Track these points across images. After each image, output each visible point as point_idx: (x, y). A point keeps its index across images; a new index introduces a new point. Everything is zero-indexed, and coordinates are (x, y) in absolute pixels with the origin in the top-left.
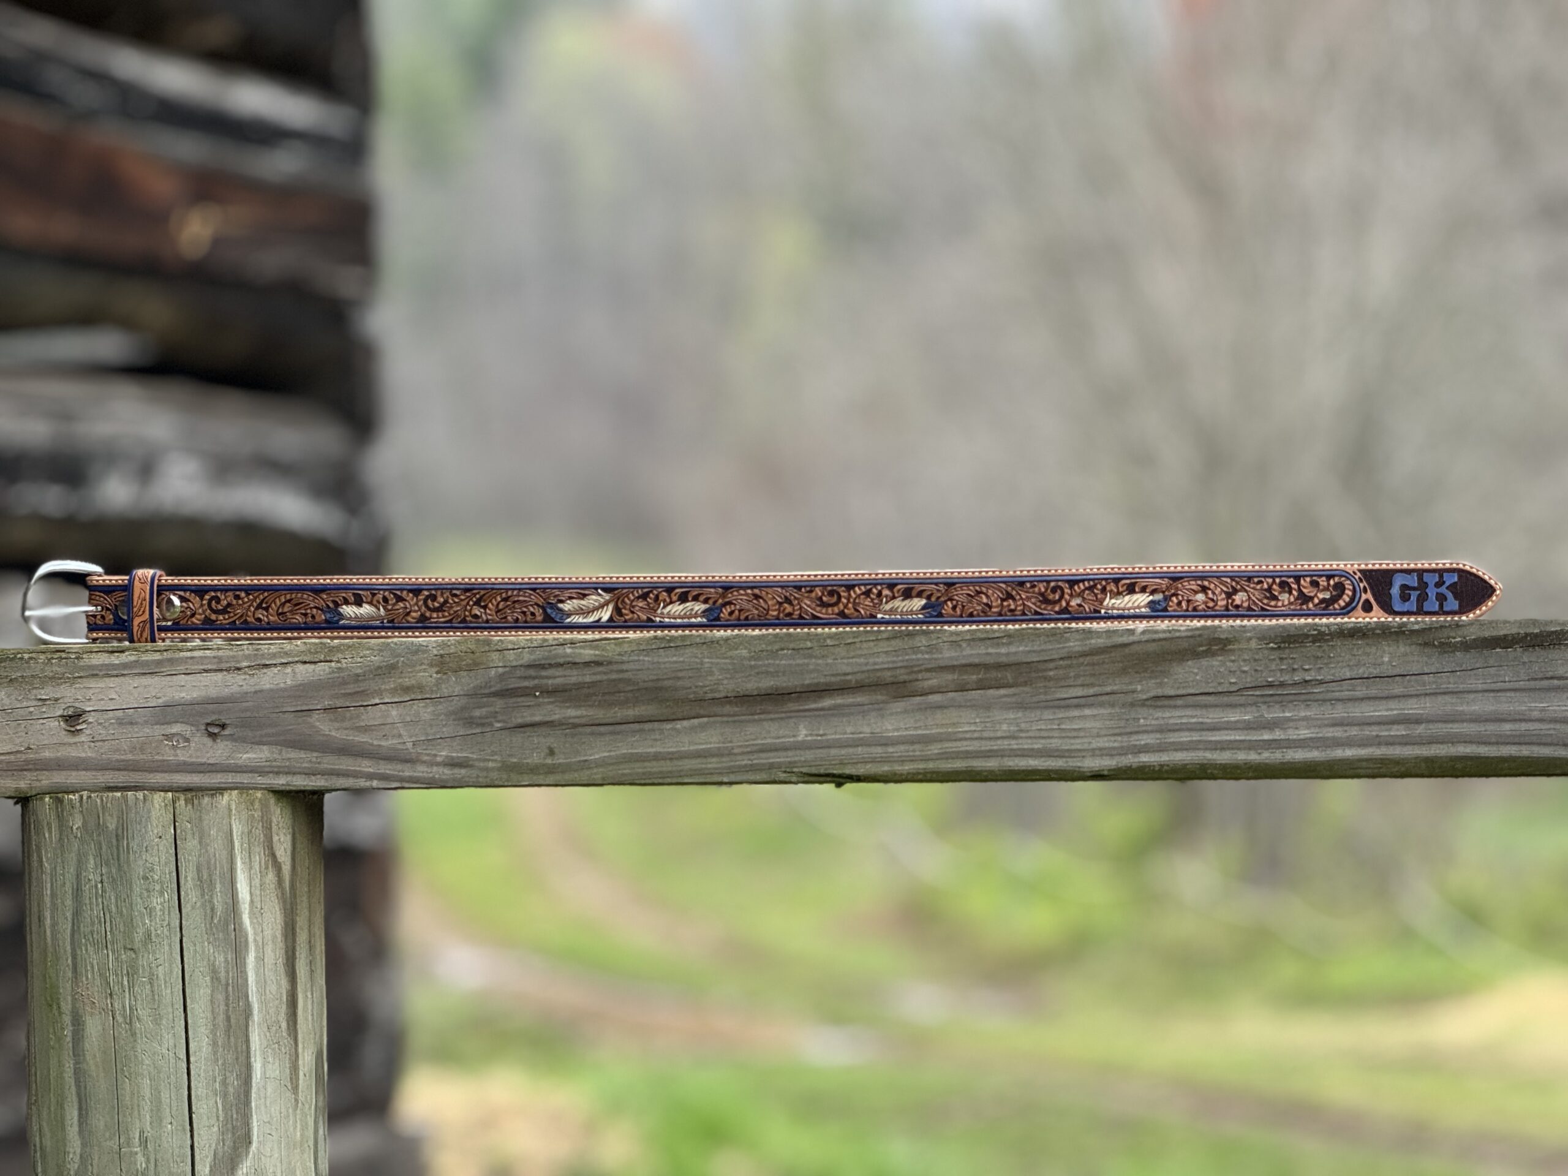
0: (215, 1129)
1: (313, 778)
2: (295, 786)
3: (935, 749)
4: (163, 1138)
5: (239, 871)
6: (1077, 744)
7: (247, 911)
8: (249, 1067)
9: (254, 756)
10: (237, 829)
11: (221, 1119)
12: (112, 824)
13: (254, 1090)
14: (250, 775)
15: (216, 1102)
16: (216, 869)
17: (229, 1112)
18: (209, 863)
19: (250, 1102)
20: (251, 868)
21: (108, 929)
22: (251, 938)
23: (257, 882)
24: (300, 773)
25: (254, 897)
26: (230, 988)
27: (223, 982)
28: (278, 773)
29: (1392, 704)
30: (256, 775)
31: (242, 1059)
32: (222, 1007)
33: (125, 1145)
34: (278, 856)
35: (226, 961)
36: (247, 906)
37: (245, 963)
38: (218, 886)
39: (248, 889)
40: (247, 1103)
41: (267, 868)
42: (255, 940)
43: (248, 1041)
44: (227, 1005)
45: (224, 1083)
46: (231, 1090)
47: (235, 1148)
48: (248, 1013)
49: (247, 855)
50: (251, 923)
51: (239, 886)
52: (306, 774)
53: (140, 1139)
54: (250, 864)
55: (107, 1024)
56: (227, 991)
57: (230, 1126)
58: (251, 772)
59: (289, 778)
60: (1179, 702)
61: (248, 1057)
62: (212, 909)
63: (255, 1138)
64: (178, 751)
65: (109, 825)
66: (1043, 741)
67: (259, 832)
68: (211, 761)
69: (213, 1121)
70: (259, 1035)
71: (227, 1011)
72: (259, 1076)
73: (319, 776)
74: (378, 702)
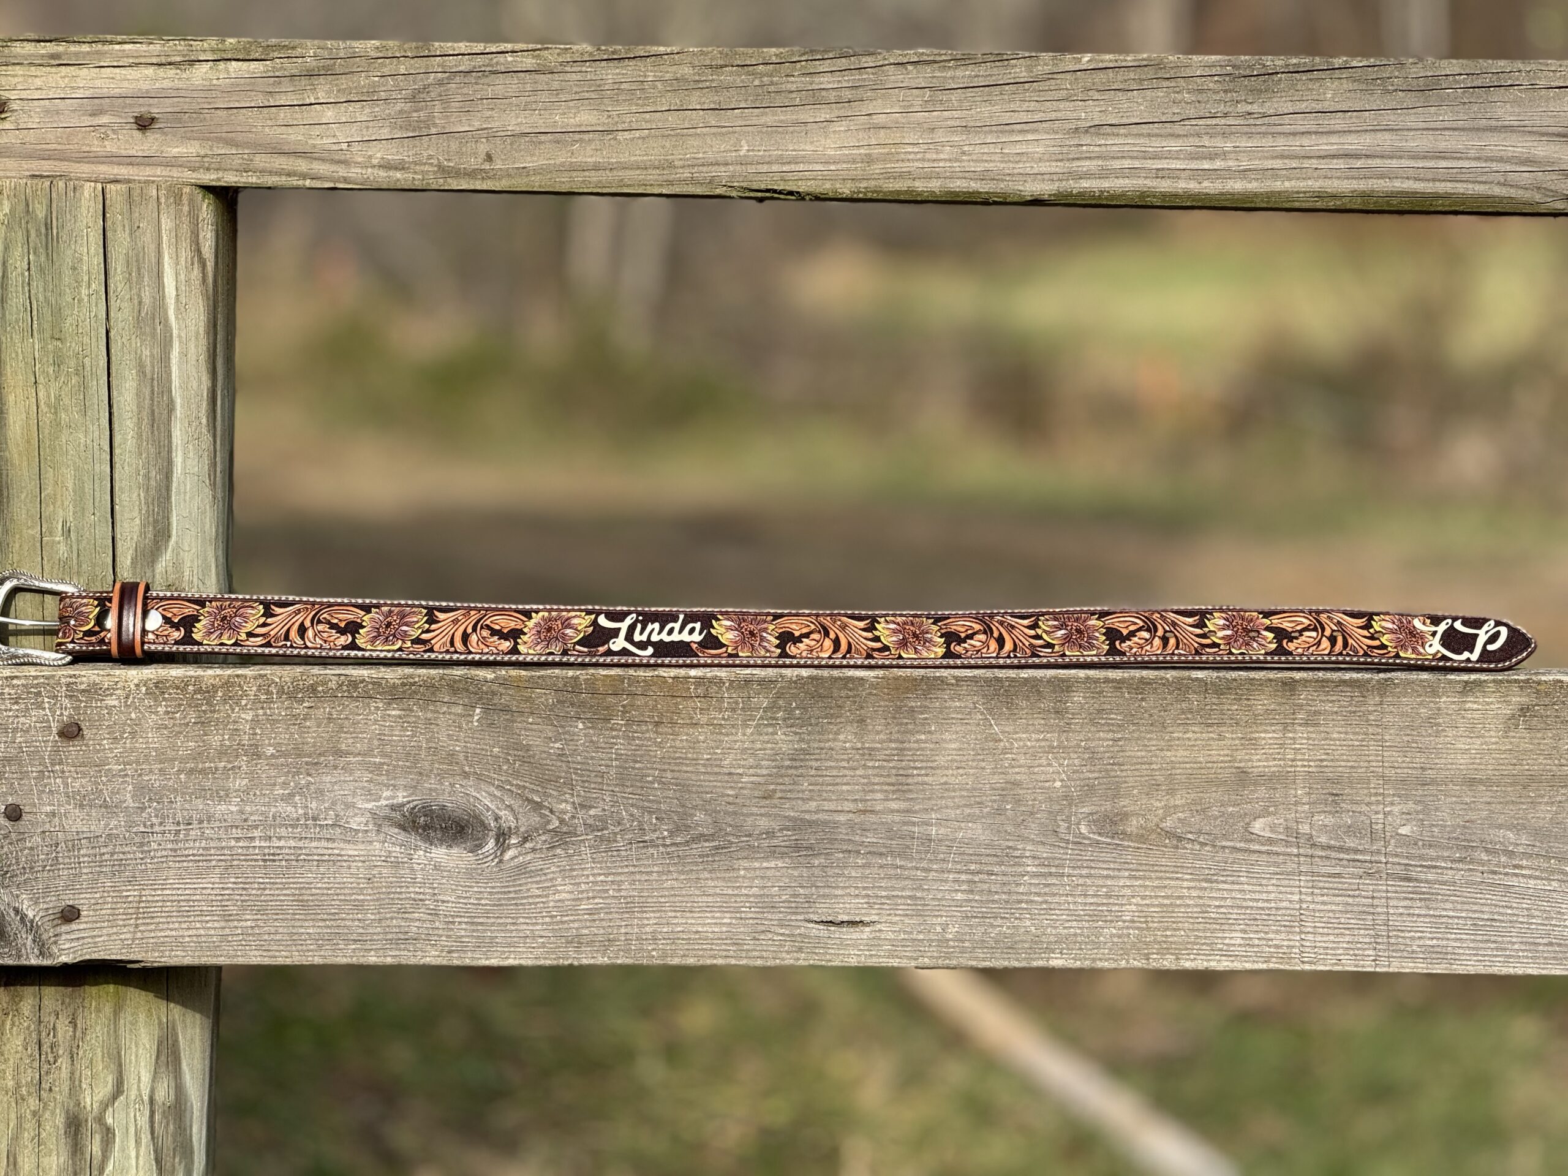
0: (138, 521)
1: (245, 174)
2: (226, 182)
3: (877, 168)
4: (86, 529)
5: (166, 266)
6: (1020, 168)
7: (172, 307)
8: (170, 462)
9: (185, 150)
10: (166, 224)
11: (143, 512)
12: (41, 213)
13: (174, 485)
14: (180, 169)
15: (139, 495)
16: (144, 263)
17: (151, 507)
18: (137, 255)
19: (171, 497)
20: (177, 264)
21: (35, 318)
22: (175, 332)
23: (182, 277)
24: (230, 170)
25: (180, 292)
26: (155, 382)
27: (149, 376)
28: (208, 169)
29: (1334, 139)
30: (186, 170)
31: (164, 454)
32: (147, 402)
33: (47, 534)
34: (203, 253)
35: (152, 356)
36: (173, 301)
37: (169, 358)
38: (146, 279)
39: (174, 283)
40: (169, 497)
41: (192, 264)
42: (179, 336)
43: (170, 436)
44: (152, 399)
45: (147, 477)
46: (153, 483)
47: (156, 542)
48: (171, 408)
49: (174, 250)
50: (177, 318)
51: (165, 280)
52: (237, 171)
53: (63, 529)
54: (177, 259)
55: (31, 413)
56: (152, 386)
57: (151, 519)
58: (180, 166)
59: (220, 174)
60: (1122, 131)
61: (170, 452)
62: (140, 303)
63: (174, 532)
64: (106, 143)
65: (38, 212)
66: (986, 165)
67: (185, 228)
68: (140, 154)
69: (136, 514)
70: (181, 430)
71: (152, 405)
72: (179, 472)
73: (250, 173)
74: (313, 102)
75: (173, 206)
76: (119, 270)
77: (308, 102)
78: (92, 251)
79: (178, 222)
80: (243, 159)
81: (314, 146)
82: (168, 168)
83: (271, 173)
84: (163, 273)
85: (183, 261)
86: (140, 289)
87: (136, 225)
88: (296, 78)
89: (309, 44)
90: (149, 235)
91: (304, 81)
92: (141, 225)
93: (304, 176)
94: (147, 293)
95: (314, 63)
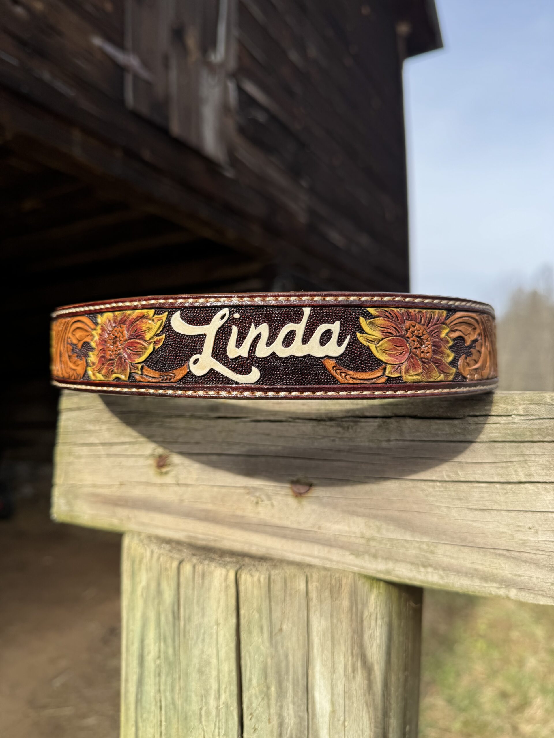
1: (422, 570)
2: (397, 576)
9: (347, 528)
16: (287, 673)
18: (278, 665)
20: (333, 673)
23: (341, 689)
24: (404, 561)
25: (336, 706)
30: (347, 553)
34: (369, 655)
36: (327, 719)
38: (290, 694)
39: (329, 697)
41: (354, 670)
49: (330, 655)
52: (412, 563)
58: (342, 547)
59: (390, 565)
62: (281, 725)
67: (345, 627)
68: (295, 526)
73: (430, 570)
74: (523, 480)
75: (328, 601)
76: (254, 682)
77: (515, 478)
78: (222, 654)
79: (335, 621)
80: (420, 548)
81: (524, 543)
82: (327, 549)
83: (459, 572)
84: (313, 687)
85: (340, 668)
86: (281, 707)
87: (278, 627)
88: (497, 445)
89: (517, 397)
90: (294, 639)
91: (509, 450)
92: (284, 627)
93: (508, 583)
94: (291, 712)
95: (525, 425)
